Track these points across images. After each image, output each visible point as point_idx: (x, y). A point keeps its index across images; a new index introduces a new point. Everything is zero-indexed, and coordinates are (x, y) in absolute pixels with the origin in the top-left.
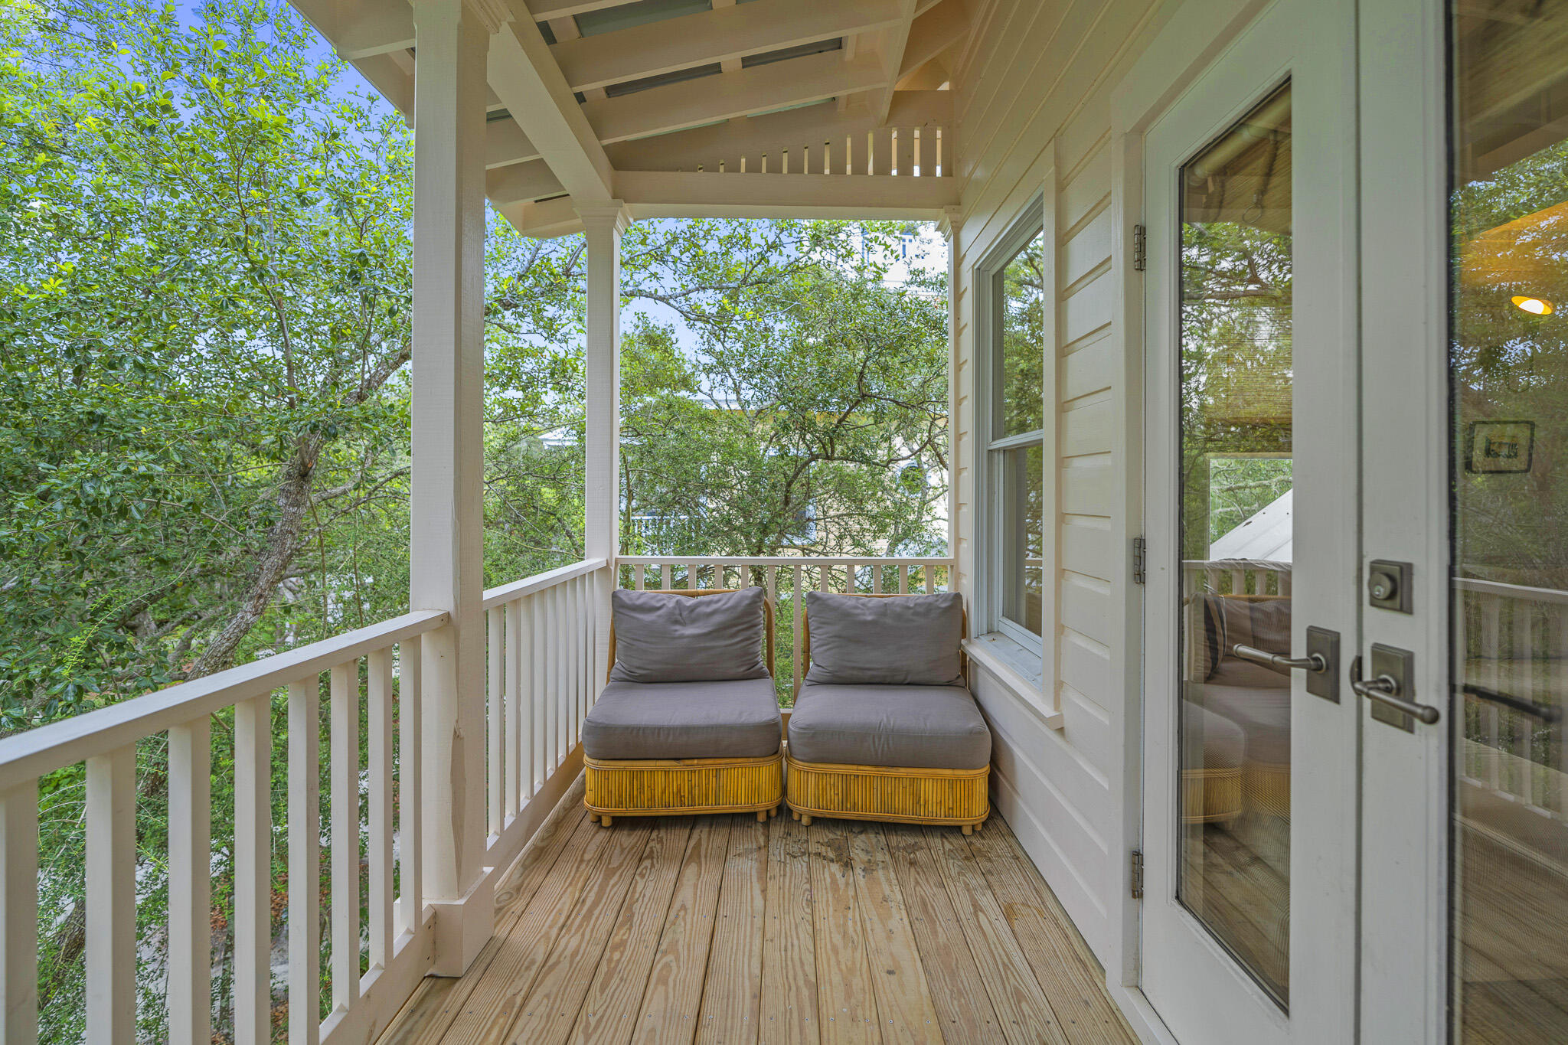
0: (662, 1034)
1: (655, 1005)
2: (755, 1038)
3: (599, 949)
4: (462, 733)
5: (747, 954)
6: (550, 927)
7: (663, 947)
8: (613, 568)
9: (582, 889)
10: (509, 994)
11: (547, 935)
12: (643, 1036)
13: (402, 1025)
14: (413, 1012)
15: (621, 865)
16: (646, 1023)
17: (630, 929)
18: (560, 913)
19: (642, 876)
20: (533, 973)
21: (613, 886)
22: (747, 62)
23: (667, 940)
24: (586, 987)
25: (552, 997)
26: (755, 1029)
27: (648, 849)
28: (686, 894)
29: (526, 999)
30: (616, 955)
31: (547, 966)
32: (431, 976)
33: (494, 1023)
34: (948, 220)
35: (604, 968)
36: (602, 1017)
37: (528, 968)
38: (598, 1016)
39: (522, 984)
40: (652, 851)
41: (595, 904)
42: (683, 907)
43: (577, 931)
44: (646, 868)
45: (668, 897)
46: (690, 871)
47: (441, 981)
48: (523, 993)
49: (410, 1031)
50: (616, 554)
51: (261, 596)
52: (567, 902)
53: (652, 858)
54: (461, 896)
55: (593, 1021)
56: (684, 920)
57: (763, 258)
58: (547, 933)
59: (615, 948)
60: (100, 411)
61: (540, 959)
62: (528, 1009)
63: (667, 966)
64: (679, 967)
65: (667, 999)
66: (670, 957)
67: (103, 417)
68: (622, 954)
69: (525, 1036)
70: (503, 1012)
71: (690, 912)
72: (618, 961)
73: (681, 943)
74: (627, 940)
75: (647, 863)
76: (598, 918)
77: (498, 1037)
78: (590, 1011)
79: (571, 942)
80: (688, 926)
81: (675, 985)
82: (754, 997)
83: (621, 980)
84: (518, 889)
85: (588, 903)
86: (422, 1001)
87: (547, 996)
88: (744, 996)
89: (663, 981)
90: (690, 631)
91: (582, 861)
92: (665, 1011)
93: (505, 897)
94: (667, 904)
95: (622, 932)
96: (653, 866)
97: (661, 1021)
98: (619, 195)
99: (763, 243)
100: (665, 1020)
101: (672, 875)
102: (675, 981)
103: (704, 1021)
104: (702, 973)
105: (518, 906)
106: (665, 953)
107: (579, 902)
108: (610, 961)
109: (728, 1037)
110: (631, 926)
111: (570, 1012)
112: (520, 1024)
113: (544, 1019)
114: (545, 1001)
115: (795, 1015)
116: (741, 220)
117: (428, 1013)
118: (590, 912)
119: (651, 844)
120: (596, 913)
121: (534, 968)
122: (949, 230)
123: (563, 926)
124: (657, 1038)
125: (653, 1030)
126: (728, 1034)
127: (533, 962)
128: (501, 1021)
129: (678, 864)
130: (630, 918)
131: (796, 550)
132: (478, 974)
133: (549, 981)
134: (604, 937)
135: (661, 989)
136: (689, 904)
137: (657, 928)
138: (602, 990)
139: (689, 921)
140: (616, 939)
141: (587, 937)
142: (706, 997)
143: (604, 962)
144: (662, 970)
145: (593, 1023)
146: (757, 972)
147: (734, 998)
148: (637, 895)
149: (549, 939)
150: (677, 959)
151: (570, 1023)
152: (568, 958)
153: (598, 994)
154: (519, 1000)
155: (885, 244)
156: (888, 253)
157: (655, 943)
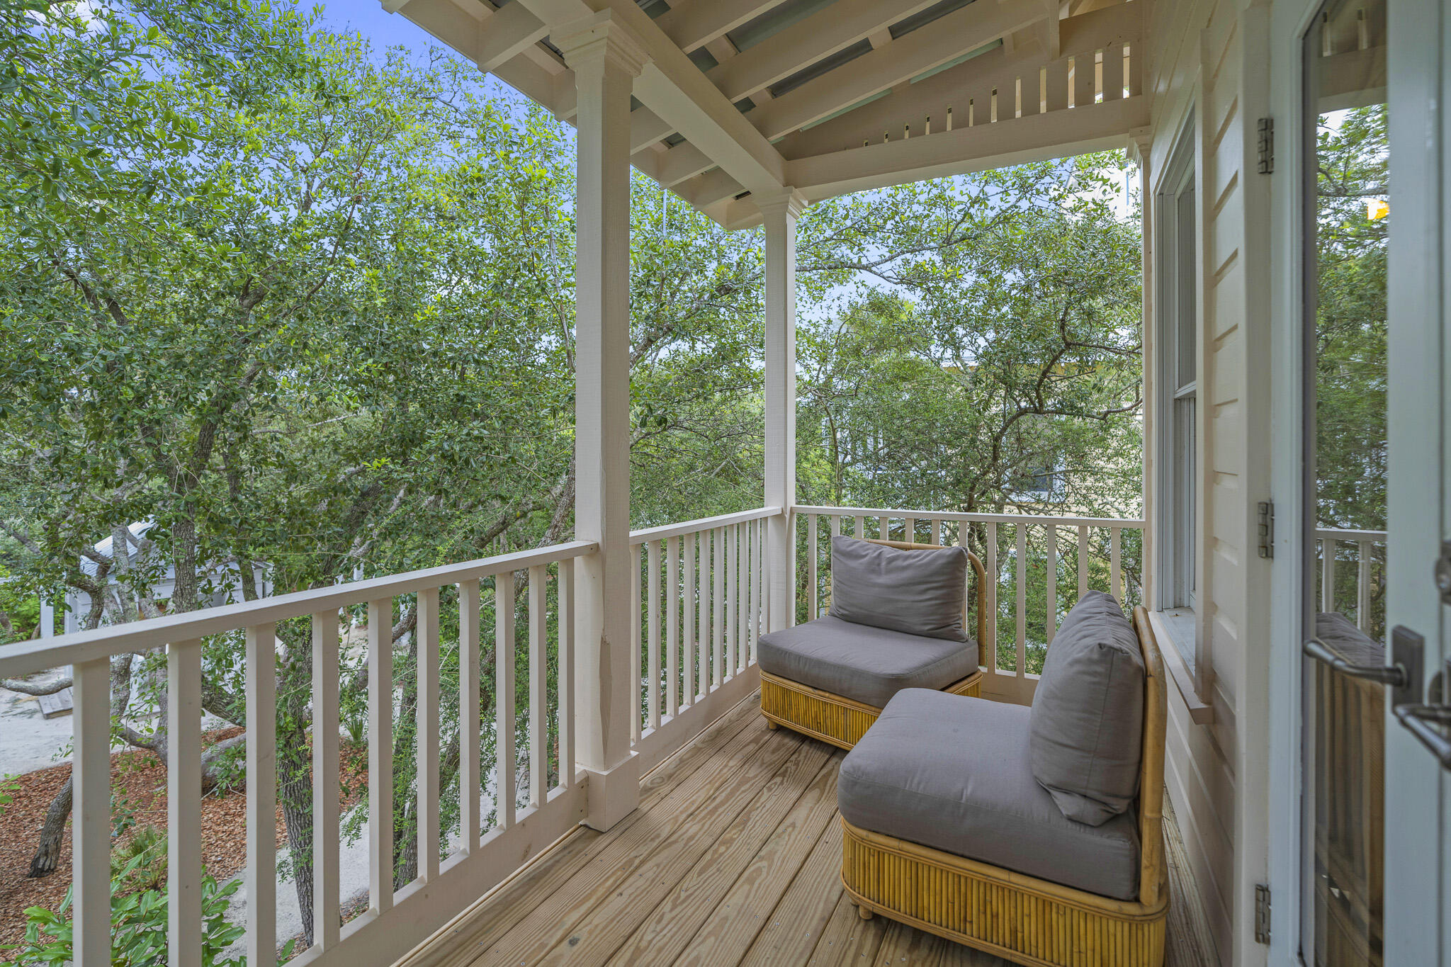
0: (732, 923)
1: (736, 899)
2: (808, 954)
3: (710, 841)
4: (608, 640)
5: (832, 880)
6: (682, 813)
7: (762, 853)
8: (787, 516)
9: (718, 789)
10: (633, 855)
11: (676, 818)
12: (717, 919)
13: (557, 854)
14: (565, 848)
15: (755, 776)
16: (723, 910)
17: (741, 831)
18: (693, 803)
19: (770, 789)
20: (655, 844)
21: (743, 792)
22: (896, 31)
23: (768, 849)
24: (689, 867)
25: (662, 867)
26: (812, 946)
27: (784, 768)
28: (800, 814)
29: (642, 863)
30: (722, 849)
31: (667, 843)
32: (585, 826)
33: (613, 874)
34: (1136, 145)
35: (708, 857)
36: (692, 894)
37: (653, 840)
38: (689, 892)
39: (644, 851)
40: (786, 771)
41: (722, 803)
42: (793, 825)
43: (699, 822)
44: (776, 783)
45: (784, 812)
46: (811, 796)
47: (590, 831)
48: (641, 858)
49: (558, 862)
50: (792, 503)
51: (556, 526)
52: (702, 796)
53: (784, 776)
54: (607, 769)
55: (683, 895)
56: (790, 835)
57: (967, 215)
58: (677, 816)
59: (723, 843)
60: (463, 393)
61: (664, 835)
62: (640, 871)
63: (759, 869)
64: (768, 874)
65: (747, 897)
66: (765, 863)
67: (464, 397)
68: (727, 848)
69: (630, 891)
70: (623, 868)
71: (797, 830)
72: (721, 855)
73: (778, 854)
74: (735, 839)
75: (778, 779)
76: (720, 815)
77: (612, 885)
78: (684, 888)
79: (692, 828)
80: (791, 841)
81: (759, 887)
82: (822, 919)
83: (718, 870)
84: (670, 776)
85: (718, 801)
86: (574, 842)
87: (658, 865)
88: (813, 916)
89: (751, 881)
90: (883, 580)
91: (726, 766)
92: (743, 905)
93: (658, 780)
94: (780, 818)
95: (734, 831)
96: (782, 783)
97: (735, 913)
98: (791, 182)
99: (965, 199)
100: (739, 912)
101: (795, 795)
102: (760, 884)
103: (770, 925)
104: (785, 886)
105: (665, 790)
106: (762, 859)
107: (711, 798)
108: (716, 851)
109: (785, 946)
110: (744, 828)
111: (669, 883)
112: (631, 880)
113: (648, 883)
114: (655, 868)
115: (853, 948)
116: (936, 180)
117: (574, 852)
118: (716, 808)
119: (788, 764)
120: (720, 810)
121: (657, 841)
122: (1139, 156)
123: (691, 814)
124: (727, 925)
125: (726, 918)
126: (786, 943)
127: (658, 836)
128: (619, 873)
129: (804, 787)
130: (745, 823)
131: (1013, 507)
132: (617, 833)
133: (665, 853)
134: (718, 832)
135: (747, 887)
136: (798, 825)
137: (763, 836)
138: (700, 874)
139: (793, 837)
140: (727, 836)
141: (706, 828)
142: (781, 905)
143: (710, 852)
144: (754, 871)
145: (682, 897)
146: (835, 899)
147: (805, 914)
148: (758, 805)
149: (677, 821)
150: (770, 866)
151: (666, 891)
152: (684, 842)
153: (696, 875)
154: (637, 862)
155: (1102, 179)
156: (1108, 188)
157: (757, 848)
